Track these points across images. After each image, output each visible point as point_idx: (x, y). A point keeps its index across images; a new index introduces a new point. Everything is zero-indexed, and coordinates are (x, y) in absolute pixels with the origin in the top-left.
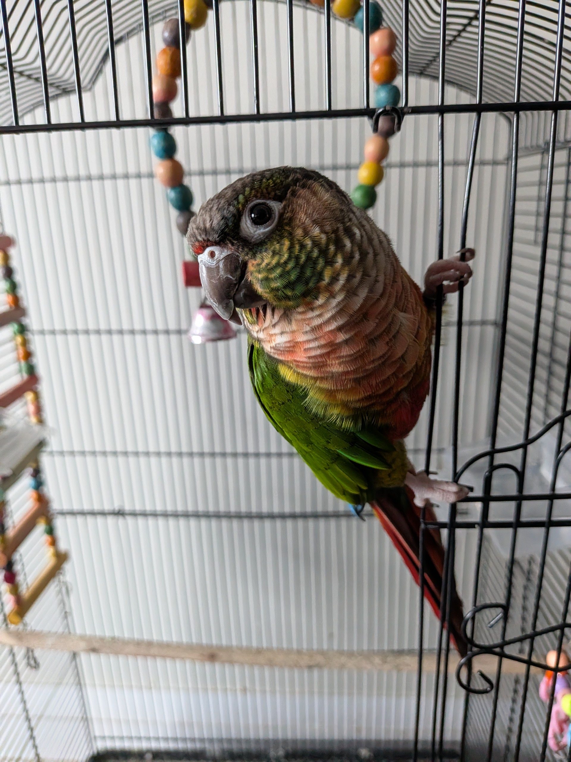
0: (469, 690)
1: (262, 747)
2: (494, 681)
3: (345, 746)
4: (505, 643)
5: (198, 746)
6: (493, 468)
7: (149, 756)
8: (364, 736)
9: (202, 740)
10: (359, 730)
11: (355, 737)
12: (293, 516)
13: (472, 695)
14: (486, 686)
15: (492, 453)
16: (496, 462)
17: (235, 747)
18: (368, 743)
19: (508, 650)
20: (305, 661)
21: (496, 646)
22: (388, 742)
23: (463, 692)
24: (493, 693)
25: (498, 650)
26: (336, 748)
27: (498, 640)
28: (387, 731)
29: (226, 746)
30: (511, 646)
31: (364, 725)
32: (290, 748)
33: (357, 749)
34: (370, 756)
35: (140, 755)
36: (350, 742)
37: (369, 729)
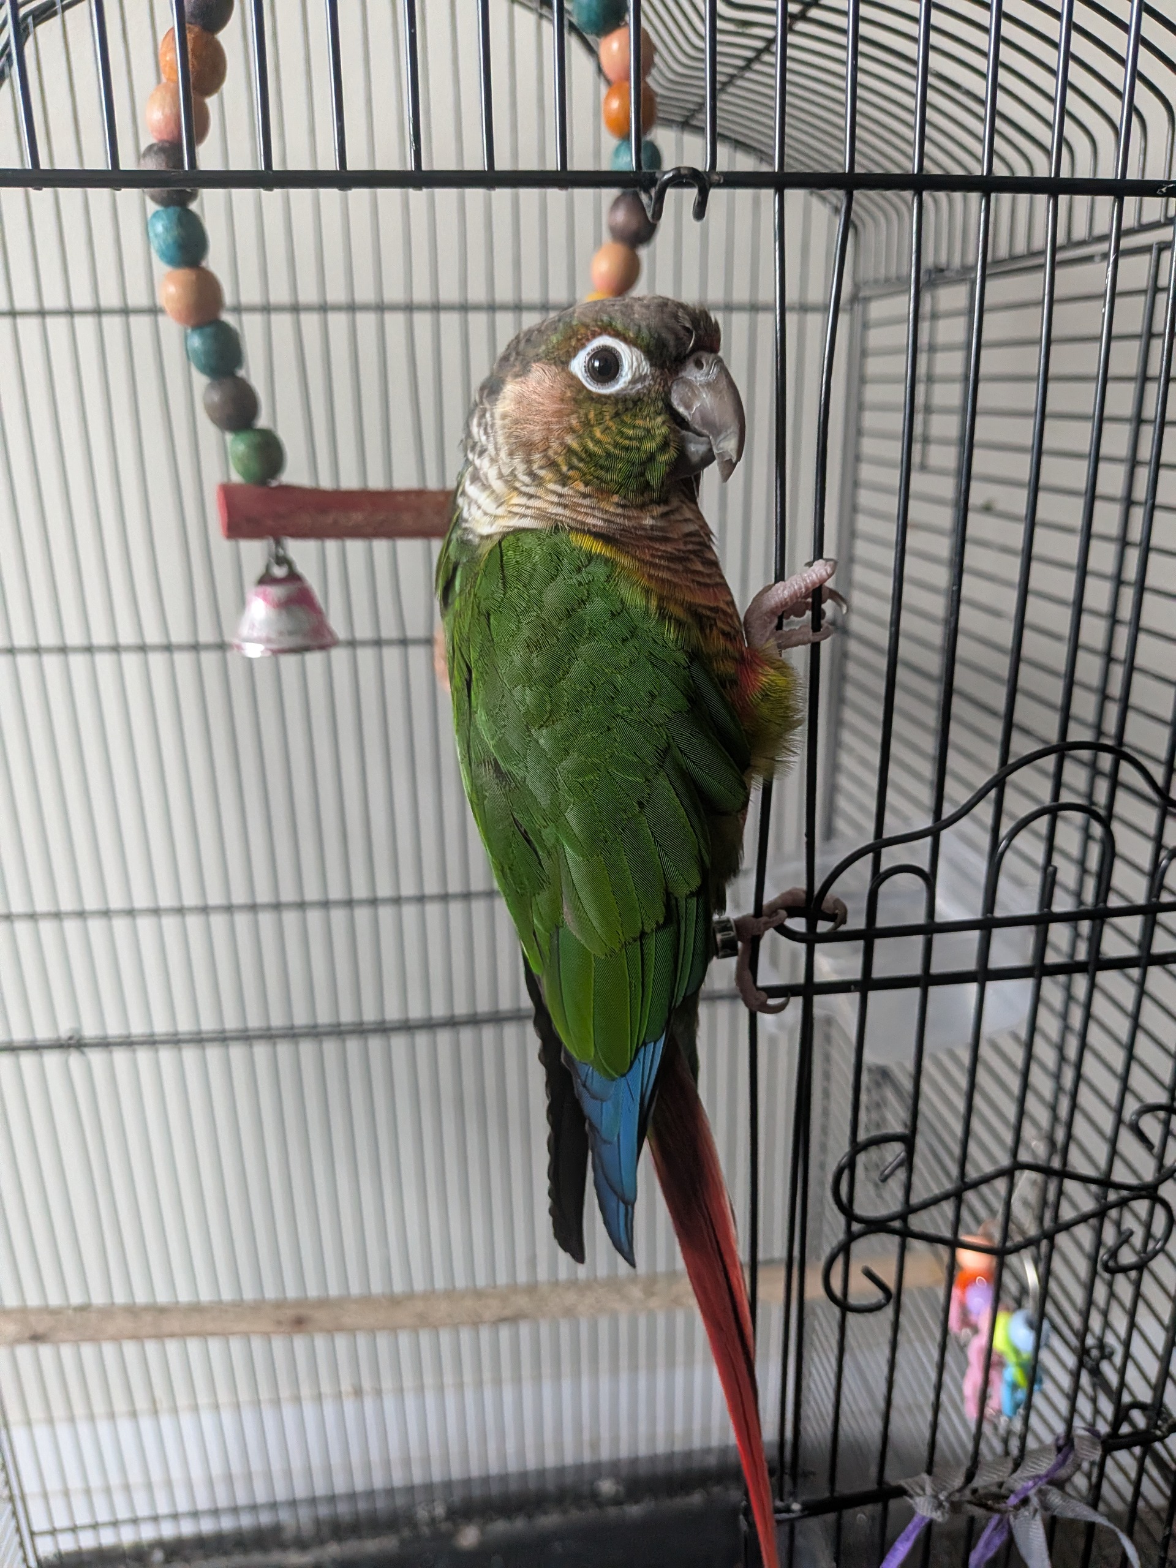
0: (844, 1306)
1: (400, 1501)
2: (892, 1285)
3: (569, 1480)
4: (909, 1210)
5: (265, 1519)
6: (879, 877)
7: (158, 1556)
8: (605, 1454)
9: (273, 1506)
10: (595, 1445)
11: (587, 1458)
12: (452, 1023)
13: (851, 1317)
14: (878, 1295)
15: (876, 849)
16: (885, 865)
17: (343, 1509)
18: (614, 1468)
19: (917, 1222)
20: (492, 1309)
21: (892, 1218)
22: (653, 1459)
23: (837, 1311)
24: (889, 1310)
25: (897, 1224)
26: (551, 1486)
27: (894, 1205)
28: (652, 1438)
29: (323, 1511)
30: (924, 1215)
31: (605, 1434)
32: (457, 1496)
33: (592, 1483)
34: (617, 1491)
35: (139, 1554)
36: (579, 1468)
37: (615, 1440)
